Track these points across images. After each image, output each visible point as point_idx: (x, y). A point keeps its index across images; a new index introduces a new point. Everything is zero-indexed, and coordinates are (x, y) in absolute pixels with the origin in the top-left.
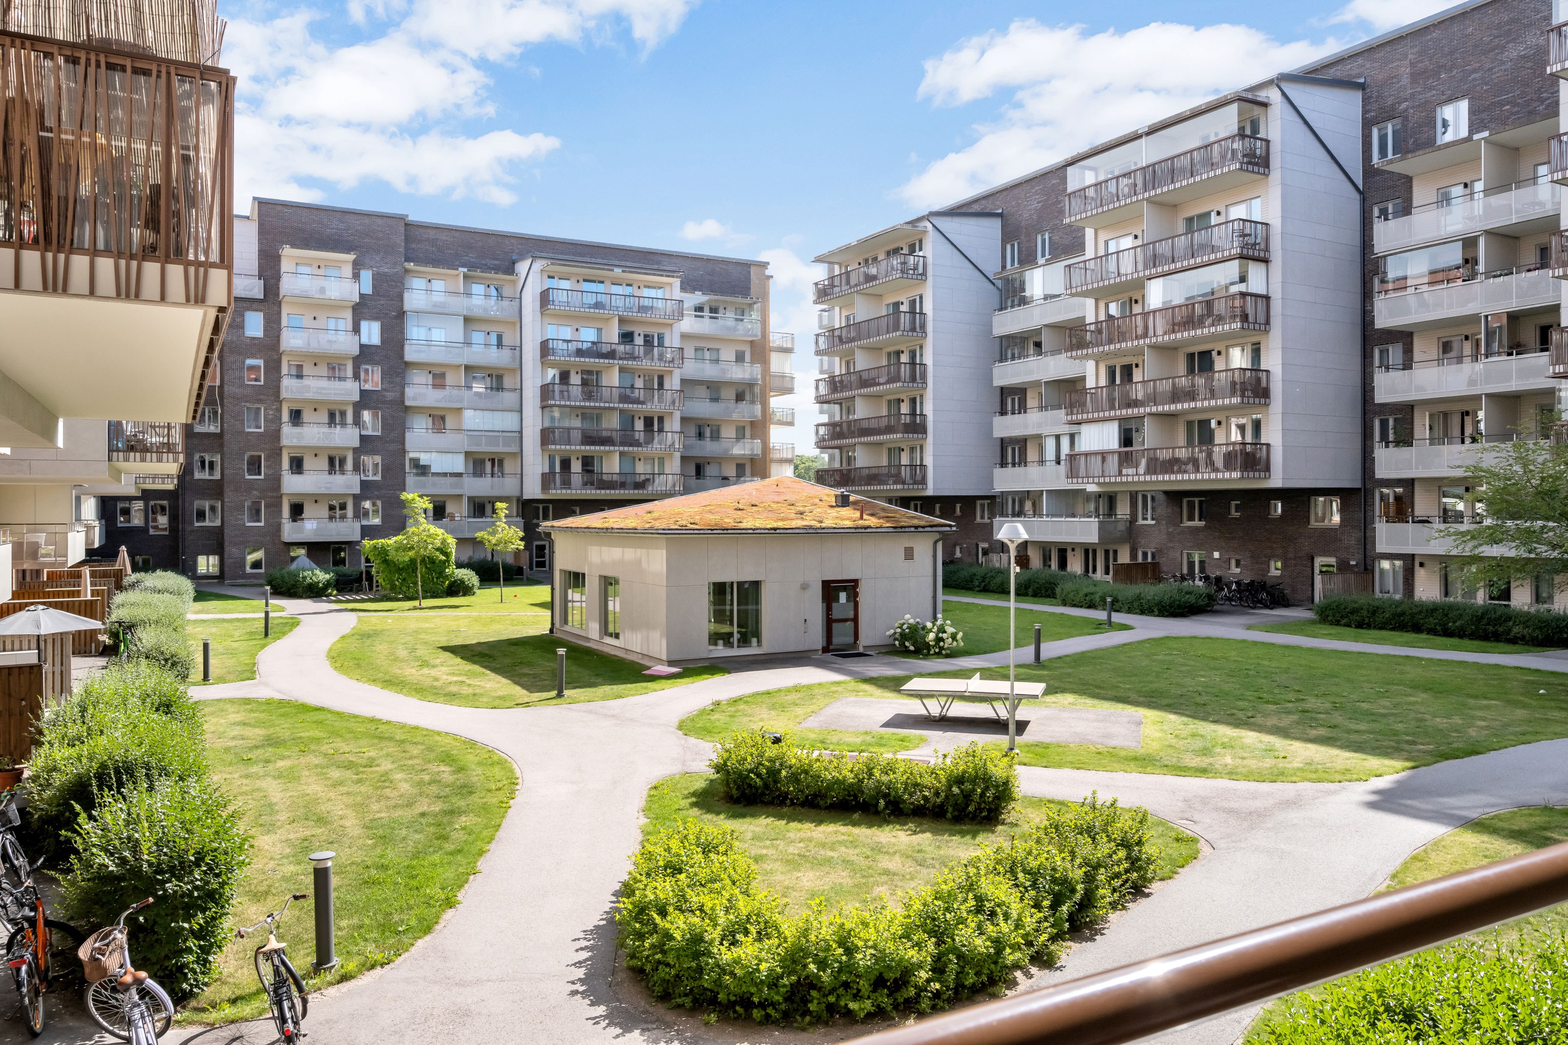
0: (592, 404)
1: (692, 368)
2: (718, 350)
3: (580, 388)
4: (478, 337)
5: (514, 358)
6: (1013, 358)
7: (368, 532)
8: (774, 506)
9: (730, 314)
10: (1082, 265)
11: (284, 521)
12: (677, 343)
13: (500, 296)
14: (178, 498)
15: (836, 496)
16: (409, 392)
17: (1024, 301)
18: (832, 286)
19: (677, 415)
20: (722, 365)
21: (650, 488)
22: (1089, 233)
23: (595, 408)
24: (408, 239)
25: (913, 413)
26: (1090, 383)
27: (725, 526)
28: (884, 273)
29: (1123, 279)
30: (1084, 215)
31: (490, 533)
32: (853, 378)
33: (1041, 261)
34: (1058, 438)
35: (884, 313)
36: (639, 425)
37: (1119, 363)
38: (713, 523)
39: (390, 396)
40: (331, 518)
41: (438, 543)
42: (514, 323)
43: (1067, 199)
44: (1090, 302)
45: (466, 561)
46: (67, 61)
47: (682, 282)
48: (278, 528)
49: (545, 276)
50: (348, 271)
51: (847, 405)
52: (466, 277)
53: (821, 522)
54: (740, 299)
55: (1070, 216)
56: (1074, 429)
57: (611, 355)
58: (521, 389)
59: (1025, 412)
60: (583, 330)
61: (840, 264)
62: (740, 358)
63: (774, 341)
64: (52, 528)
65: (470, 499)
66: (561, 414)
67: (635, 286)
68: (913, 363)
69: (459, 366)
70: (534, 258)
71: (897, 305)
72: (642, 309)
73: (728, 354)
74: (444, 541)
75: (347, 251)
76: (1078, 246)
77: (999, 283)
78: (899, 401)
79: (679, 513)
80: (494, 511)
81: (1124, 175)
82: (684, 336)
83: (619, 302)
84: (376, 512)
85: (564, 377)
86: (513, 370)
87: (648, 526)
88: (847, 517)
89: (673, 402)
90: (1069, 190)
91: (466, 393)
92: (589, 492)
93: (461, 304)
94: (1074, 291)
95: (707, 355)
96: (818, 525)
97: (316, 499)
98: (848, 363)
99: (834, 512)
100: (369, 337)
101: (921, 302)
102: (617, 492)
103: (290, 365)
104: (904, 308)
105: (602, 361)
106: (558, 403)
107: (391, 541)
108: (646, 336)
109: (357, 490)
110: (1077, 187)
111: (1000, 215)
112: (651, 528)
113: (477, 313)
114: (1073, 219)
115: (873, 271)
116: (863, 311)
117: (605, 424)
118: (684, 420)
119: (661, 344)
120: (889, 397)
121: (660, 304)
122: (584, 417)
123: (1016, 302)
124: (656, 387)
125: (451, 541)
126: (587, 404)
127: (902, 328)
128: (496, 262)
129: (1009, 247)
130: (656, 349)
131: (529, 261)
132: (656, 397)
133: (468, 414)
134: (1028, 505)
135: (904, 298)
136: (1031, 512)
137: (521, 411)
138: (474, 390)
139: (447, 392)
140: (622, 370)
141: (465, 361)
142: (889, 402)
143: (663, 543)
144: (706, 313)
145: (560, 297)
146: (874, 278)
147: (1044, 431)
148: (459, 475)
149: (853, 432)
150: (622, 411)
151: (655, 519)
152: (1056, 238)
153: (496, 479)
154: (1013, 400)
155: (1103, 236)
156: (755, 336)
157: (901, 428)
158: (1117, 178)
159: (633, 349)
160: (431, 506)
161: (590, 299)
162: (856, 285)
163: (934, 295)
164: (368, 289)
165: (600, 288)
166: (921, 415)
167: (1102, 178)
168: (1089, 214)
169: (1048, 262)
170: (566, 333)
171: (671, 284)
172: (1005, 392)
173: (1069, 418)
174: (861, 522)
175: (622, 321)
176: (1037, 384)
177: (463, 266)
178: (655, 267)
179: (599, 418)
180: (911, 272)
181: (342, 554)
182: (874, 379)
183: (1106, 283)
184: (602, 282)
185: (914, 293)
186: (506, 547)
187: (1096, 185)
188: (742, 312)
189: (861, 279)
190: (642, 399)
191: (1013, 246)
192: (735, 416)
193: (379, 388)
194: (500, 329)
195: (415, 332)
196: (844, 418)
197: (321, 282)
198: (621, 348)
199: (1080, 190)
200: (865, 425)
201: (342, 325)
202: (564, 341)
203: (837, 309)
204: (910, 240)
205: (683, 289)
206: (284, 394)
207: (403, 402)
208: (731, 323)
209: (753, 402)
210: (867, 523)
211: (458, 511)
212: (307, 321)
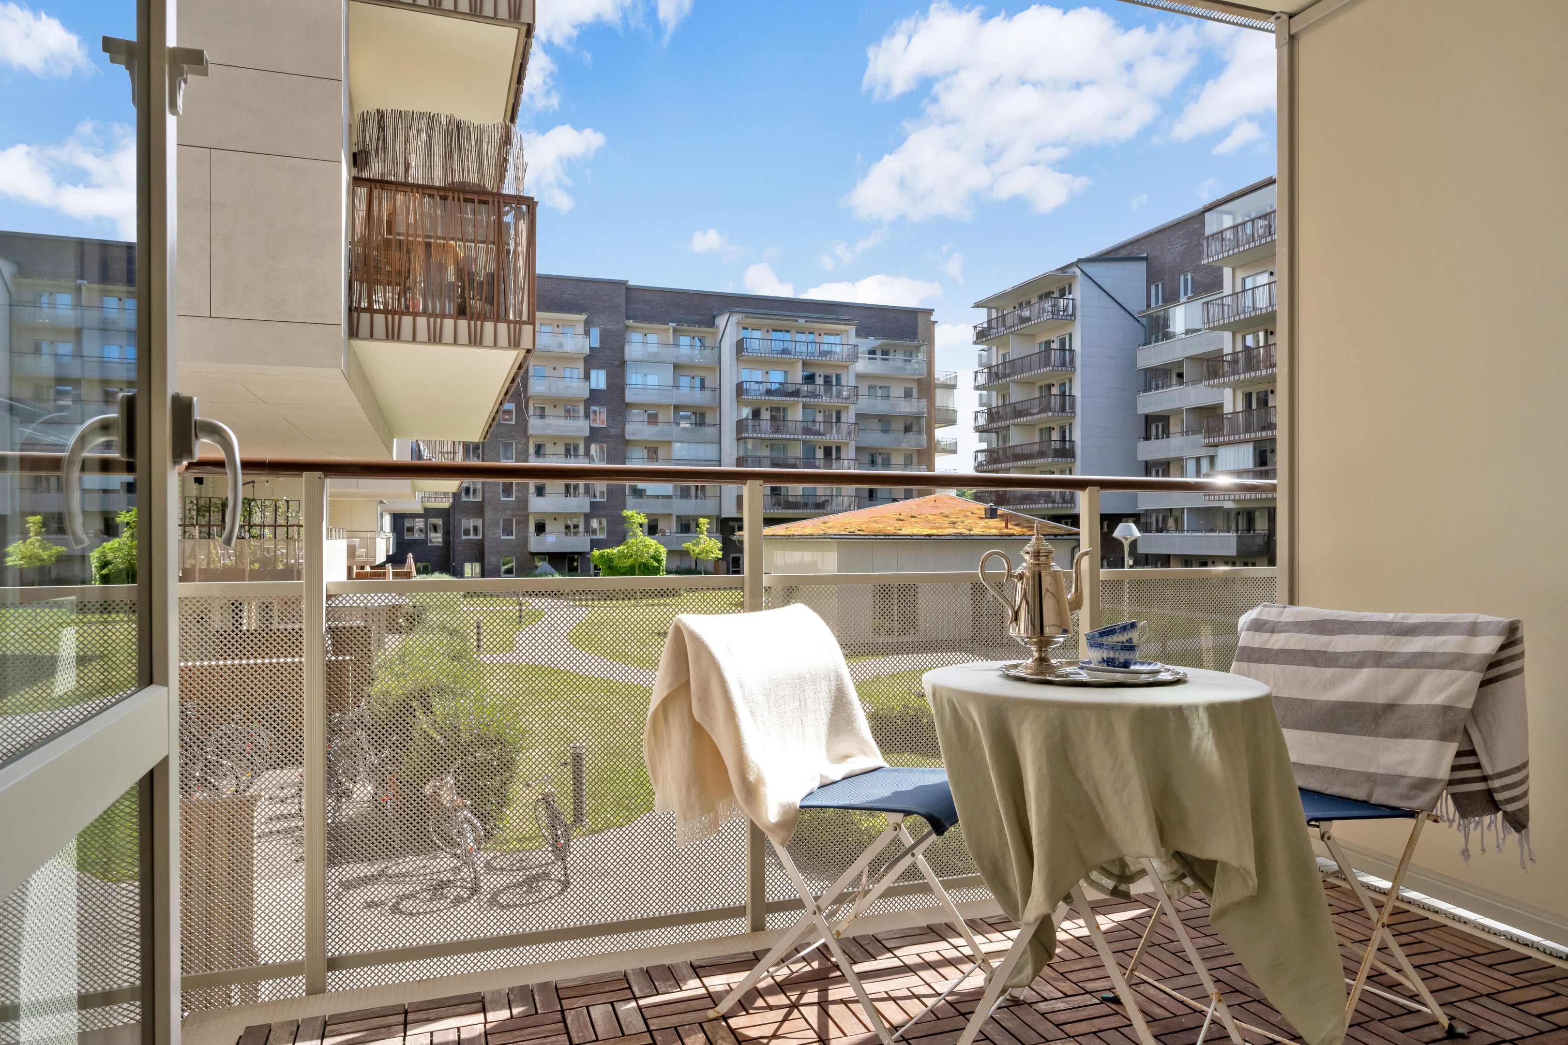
0: (780, 436)
1: (865, 404)
2: (889, 388)
3: (769, 422)
4: (685, 381)
5: (714, 398)
6: (1157, 388)
7: (595, 544)
8: (930, 517)
9: (900, 356)
10: (1219, 301)
11: (530, 535)
12: (852, 382)
13: (703, 346)
14: (449, 516)
15: (986, 509)
16: (629, 428)
17: (1168, 336)
18: (990, 327)
19: (852, 445)
20: (892, 401)
21: (829, 509)
22: (1227, 272)
23: (782, 439)
24: (628, 301)
25: (1063, 440)
26: (1228, 409)
27: (887, 532)
28: (1036, 315)
29: (1258, 313)
30: (1221, 256)
31: (694, 544)
32: (1008, 409)
33: (1183, 299)
34: (1198, 460)
35: (1037, 350)
36: (820, 454)
37: (1254, 390)
38: (877, 530)
39: (614, 431)
40: (566, 534)
41: (652, 552)
42: (714, 369)
43: (1205, 242)
44: (1228, 336)
45: (675, 569)
46: (441, 198)
47: (857, 330)
48: (525, 541)
49: (740, 328)
50: (580, 329)
51: (1002, 433)
52: (675, 330)
53: (970, 530)
54: (908, 342)
55: (1208, 257)
56: (1211, 451)
57: (796, 393)
58: (720, 424)
59: (1168, 437)
60: (771, 373)
61: (997, 309)
62: (908, 394)
63: (939, 379)
64: (364, 535)
65: (678, 517)
66: (753, 445)
67: (817, 334)
68: (1063, 395)
69: (669, 406)
70: (731, 313)
71: (1048, 343)
72: (823, 353)
73: (897, 391)
74: (656, 550)
75: (580, 312)
76: (1217, 284)
77: (1144, 321)
78: (1051, 429)
79: (849, 523)
80: (697, 525)
81: (1259, 218)
82: (859, 376)
83: (802, 348)
84: (601, 529)
85: (756, 414)
86: (713, 409)
87: (822, 532)
88: (994, 527)
89: (849, 434)
90: (1207, 233)
91: (675, 428)
92: (776, 511)
93: (671, 354)
94: (1211, 325)
95: (879, 392)
96: (968, 533)
97: (555, 517)
98: (1004, 397)
99: (983, 523)
100: (597, 383)
101: (1070, 340)
102: (801, 511)
103: (535, 408)
104: (1054, 346)
105: (788, 399)
106: (751, 435)
107: (615, 551)
108: (826, 377)
109: (587, 510)
110: (1215, 231)
111: (1145, 259)
112: (825, 534)
113: (684, 360)
114: (1211, 260)
115: (1026, 313)
116: (1017, 349)
117: (790, 454)
118: (858, 449)
119: (838, 383)
120: (1041, 426)
121: (838, 349)
122: (772, 447)
123: (1160, 337)
124: (834, 420)
125: (663, 550)
126: (775, 436)
127: (1052, 364)
128: (700, 317)
129: (1153, 288)
130: (834, 388)
131: (726, 317)
132: (834, 429)
133: (677, 446)
134: (1171, 522)
135: (1055, 337)
136: (1174, 528)
137: (720, 443)
138: (682, 425)
139: (660, 427)
140: (805, 406)
141: (674, 401)
142: (1041, 430)
143: (835, 547)
144: (879, 356)
145: (753, 345)
146: (1028, 319)
147: (1186, 455)
148: (669, 497)
149: (1008, 458)
150: (805, 442)
151: (829, 528)
152: (1198, 278)
153: (699, 501)
154: (1157, 427)
155: (1240, 275)
156: (922, 374)
157: (1051, 453)
158: (1253, 220)
159: (815, 389)
160: (646, 521)
161: (778, 346)
162: (1011, 327)
163: (1082, 334)
164: (596, 344)
165: (787, 336)
166: (1070, 441)
167: (1239, 220)
168: (1226, 254)
169: (1190, 300)
170: (758, 375)
171: (847, 331)
172: (1149, 419)
173: (1207, 441)
174: (1006, 531)
175: (805, 364)
176: (1179, 411)
177: (673, 322)
178: (834, 317)
179: (785, 448)
180: (1061, 313)
181: (575, 564)
182: (1027, 410)
183: (1242, 317)
184: (788, 331)
185: (1064, 332)
186: (707, 556)
187: (1233, 227)
188: (910, 353)
189: (1016, 322)
190: (822, 431)
191: (1157, 286)
192: (904, 446)
193: (605, 426)
194: (702, 374)
195: (634, 378)
196: (1001, 445)
197: (560, 339)
198: (805, 388)
199: (1217, 233)
200: (1019, 451)
201: (575, 374)
202: (756, 382)
203: (994, 348)
204: (1061, 285)
205: (858, 335)
206: (531, 431)
207: (624, 436)
208: (900, 364)
209: (920, 433)
210: (1011, 531)
211: (668, 527)
212: (549, 371)
